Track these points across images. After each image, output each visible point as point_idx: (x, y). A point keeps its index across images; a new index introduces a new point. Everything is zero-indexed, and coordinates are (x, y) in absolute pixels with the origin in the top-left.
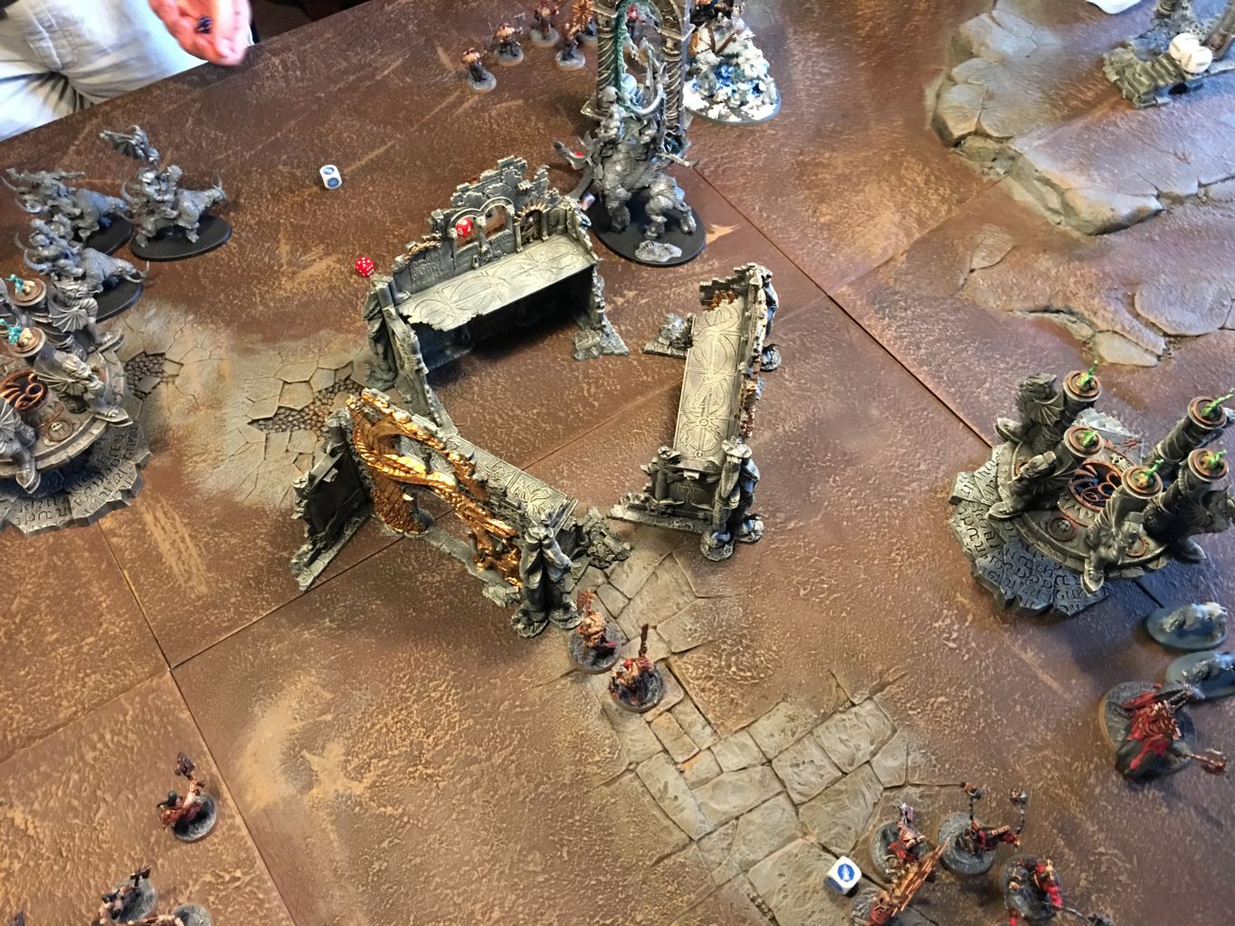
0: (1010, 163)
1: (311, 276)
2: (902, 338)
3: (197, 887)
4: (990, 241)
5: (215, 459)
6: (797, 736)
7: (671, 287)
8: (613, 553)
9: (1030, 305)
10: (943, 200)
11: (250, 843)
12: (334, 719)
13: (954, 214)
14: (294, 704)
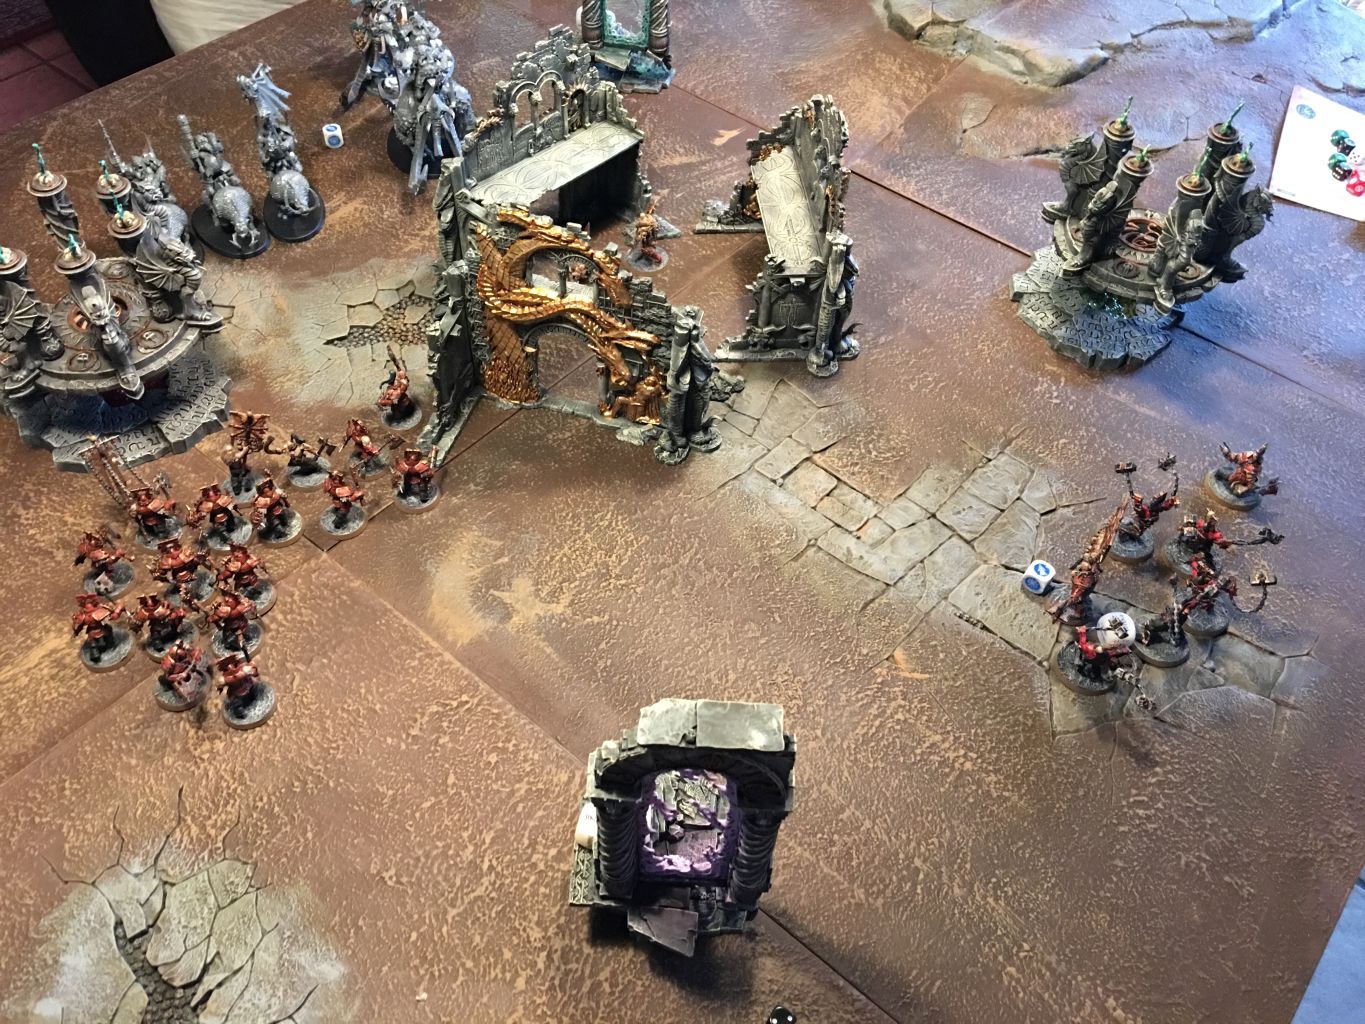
0: (970, 42)
1: (341, 218)
2: (922, 189)
3: (426, 718)
4: (973, 106)
5: (302, 376)
6: (950, 492)
7: (700, 182)
8: (729, 384)
9: (1025, 151)
10: (921, 81)
11: (467, 672)
12: (512, 559)
13: (934, 91)
14: (465, 555)
